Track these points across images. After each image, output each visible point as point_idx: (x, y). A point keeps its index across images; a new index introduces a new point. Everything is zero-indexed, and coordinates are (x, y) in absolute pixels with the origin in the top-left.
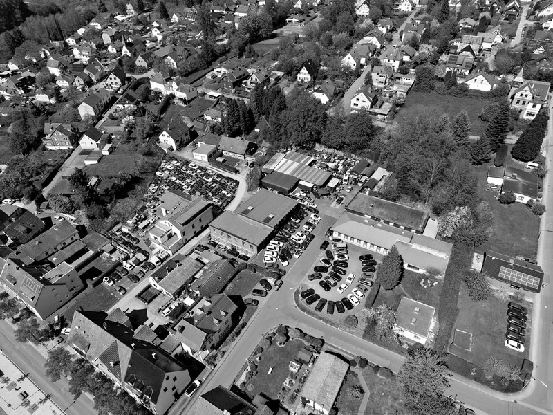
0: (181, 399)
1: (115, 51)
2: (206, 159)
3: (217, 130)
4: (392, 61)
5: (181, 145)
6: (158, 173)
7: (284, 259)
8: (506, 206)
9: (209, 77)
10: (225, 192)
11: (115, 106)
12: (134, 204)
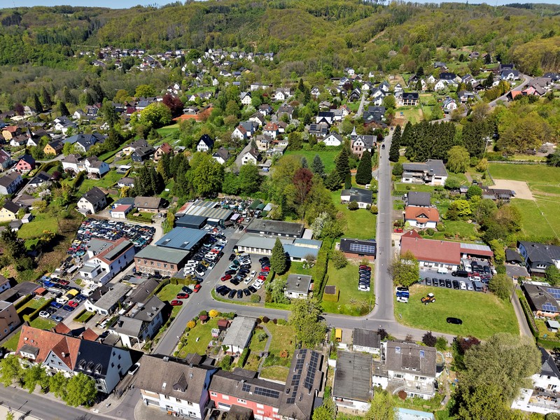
0: (126, 378)
1: (18, 144)
2: (124, 216)
3: (131, 194)
4: (270, 132)
5: (99, 209)
6: (80, 232)
7: (200, 271)
8: (354, 211)
9: (118, 156)
10: (144, 237)
11: (28, 185)
12: (60, 257)
